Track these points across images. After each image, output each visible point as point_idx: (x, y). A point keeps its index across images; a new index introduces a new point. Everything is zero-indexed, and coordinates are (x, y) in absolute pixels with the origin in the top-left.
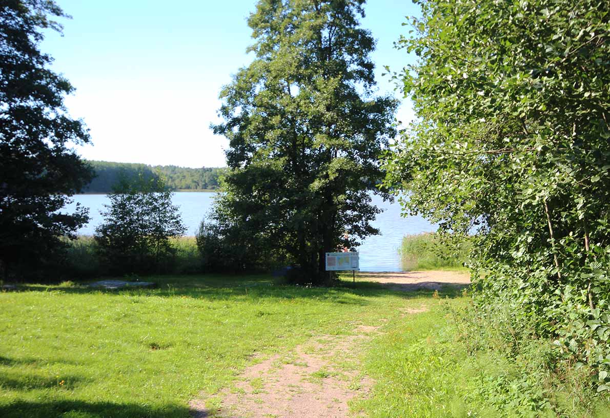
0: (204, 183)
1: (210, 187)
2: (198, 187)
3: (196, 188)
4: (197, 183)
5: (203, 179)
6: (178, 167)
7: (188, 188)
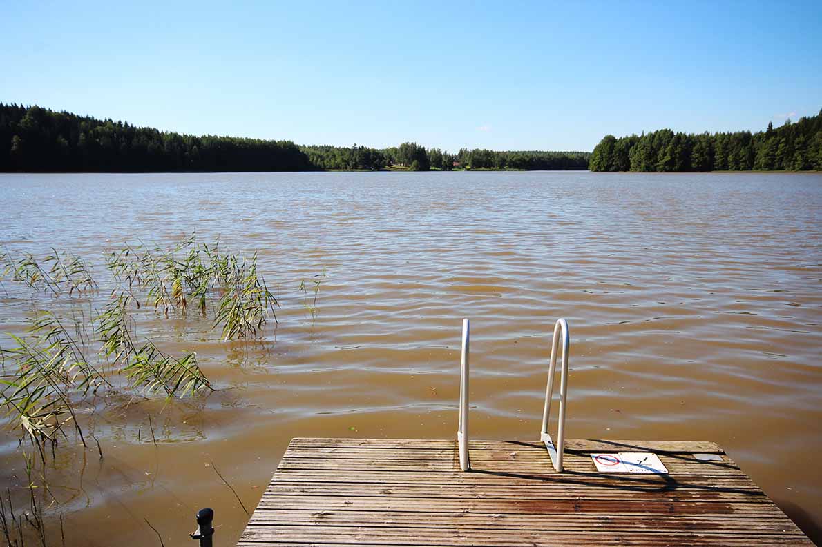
0: (354, 163)
1: (361, 166)
2: (348, 167)
3: (346, 168)
4: (347, 163)
5: (353, 158)
6: (333, 147)
7: (337, 168)
